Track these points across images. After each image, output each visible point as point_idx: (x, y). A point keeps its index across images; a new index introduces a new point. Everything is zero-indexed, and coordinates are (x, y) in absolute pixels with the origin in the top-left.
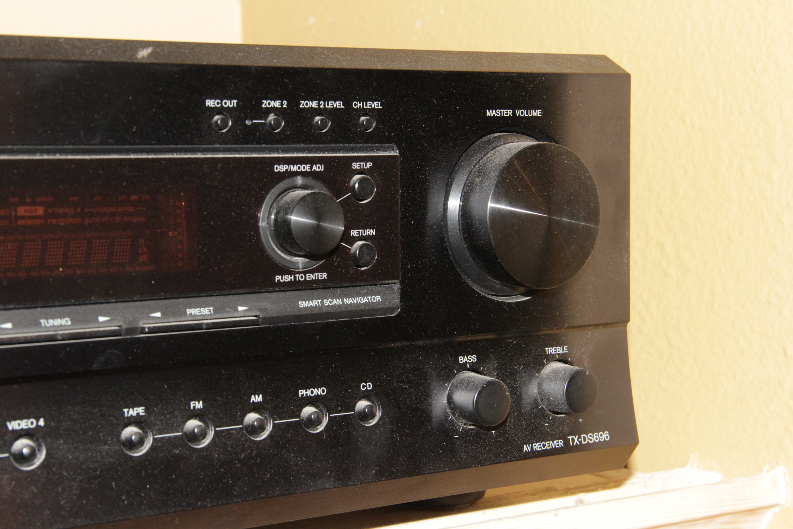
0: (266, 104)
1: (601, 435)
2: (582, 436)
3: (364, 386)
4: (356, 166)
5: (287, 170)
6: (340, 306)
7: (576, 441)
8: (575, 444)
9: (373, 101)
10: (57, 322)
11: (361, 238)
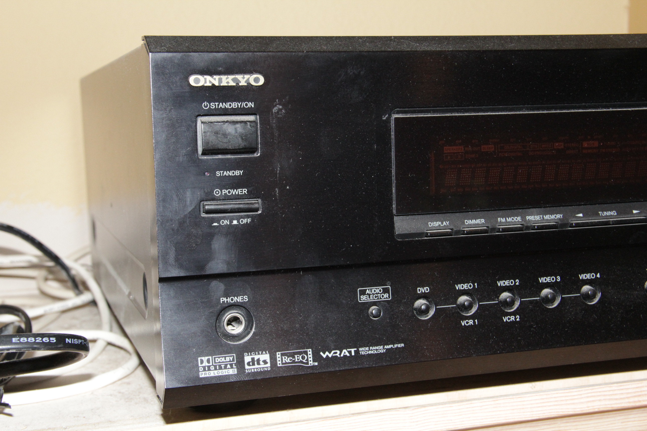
10: (609, 213)
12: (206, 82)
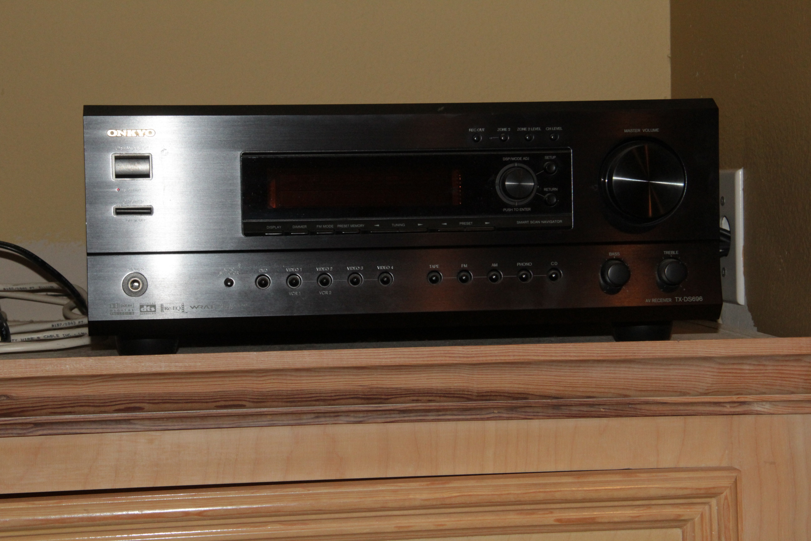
0: (499, 129)
1: (697, 298)
2: (684, 297)
3: (553, 263)
4: (547, 158)
5: (509, 160)
6: (538, 224)
7: (680, 299)
8: (679, 301)
9: (557, 127)
10: (399, 225)
11: (549, 192)
12: (118, 134)
